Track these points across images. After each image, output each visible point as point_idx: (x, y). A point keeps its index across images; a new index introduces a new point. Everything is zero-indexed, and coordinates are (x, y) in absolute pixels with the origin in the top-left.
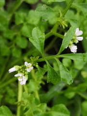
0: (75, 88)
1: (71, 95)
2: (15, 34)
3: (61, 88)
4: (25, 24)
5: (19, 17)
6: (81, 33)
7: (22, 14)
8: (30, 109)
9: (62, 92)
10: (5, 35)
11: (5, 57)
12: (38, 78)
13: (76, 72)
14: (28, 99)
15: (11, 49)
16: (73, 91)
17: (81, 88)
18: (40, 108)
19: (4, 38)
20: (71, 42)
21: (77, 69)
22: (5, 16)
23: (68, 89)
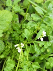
0: (44, 56)
1: (42, 58)
2: (21, 32)
3: (38, 55)
4: (25, 28)
5: (24, 25)
6: (45, 33)
7: (25, 24)
8: (23, 62)
9: (38, 57)
10: (18, 32)
11: (17, 41)
12: (28, 50)
13: (45, 49)
14: (22, 58)
15: (19, 38)
16: (43, 57)
17: (46, 56)
18: (27, 63)
19: (17, 33)
20: (41, 37)
21: (45, 48)
22: (19, 25)
23: (41, 56)
